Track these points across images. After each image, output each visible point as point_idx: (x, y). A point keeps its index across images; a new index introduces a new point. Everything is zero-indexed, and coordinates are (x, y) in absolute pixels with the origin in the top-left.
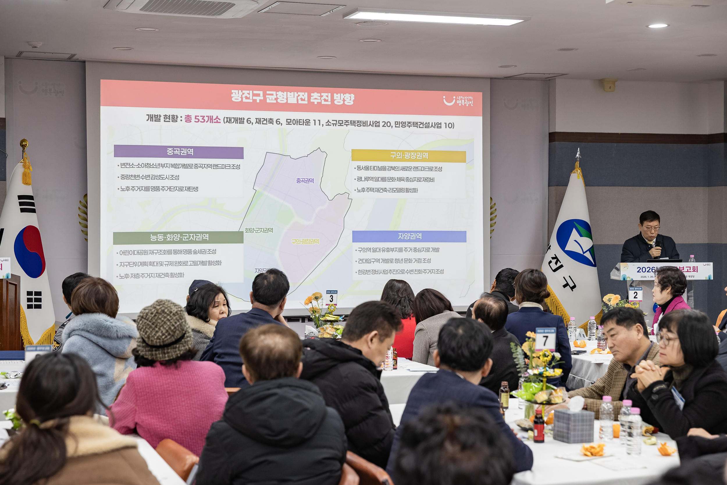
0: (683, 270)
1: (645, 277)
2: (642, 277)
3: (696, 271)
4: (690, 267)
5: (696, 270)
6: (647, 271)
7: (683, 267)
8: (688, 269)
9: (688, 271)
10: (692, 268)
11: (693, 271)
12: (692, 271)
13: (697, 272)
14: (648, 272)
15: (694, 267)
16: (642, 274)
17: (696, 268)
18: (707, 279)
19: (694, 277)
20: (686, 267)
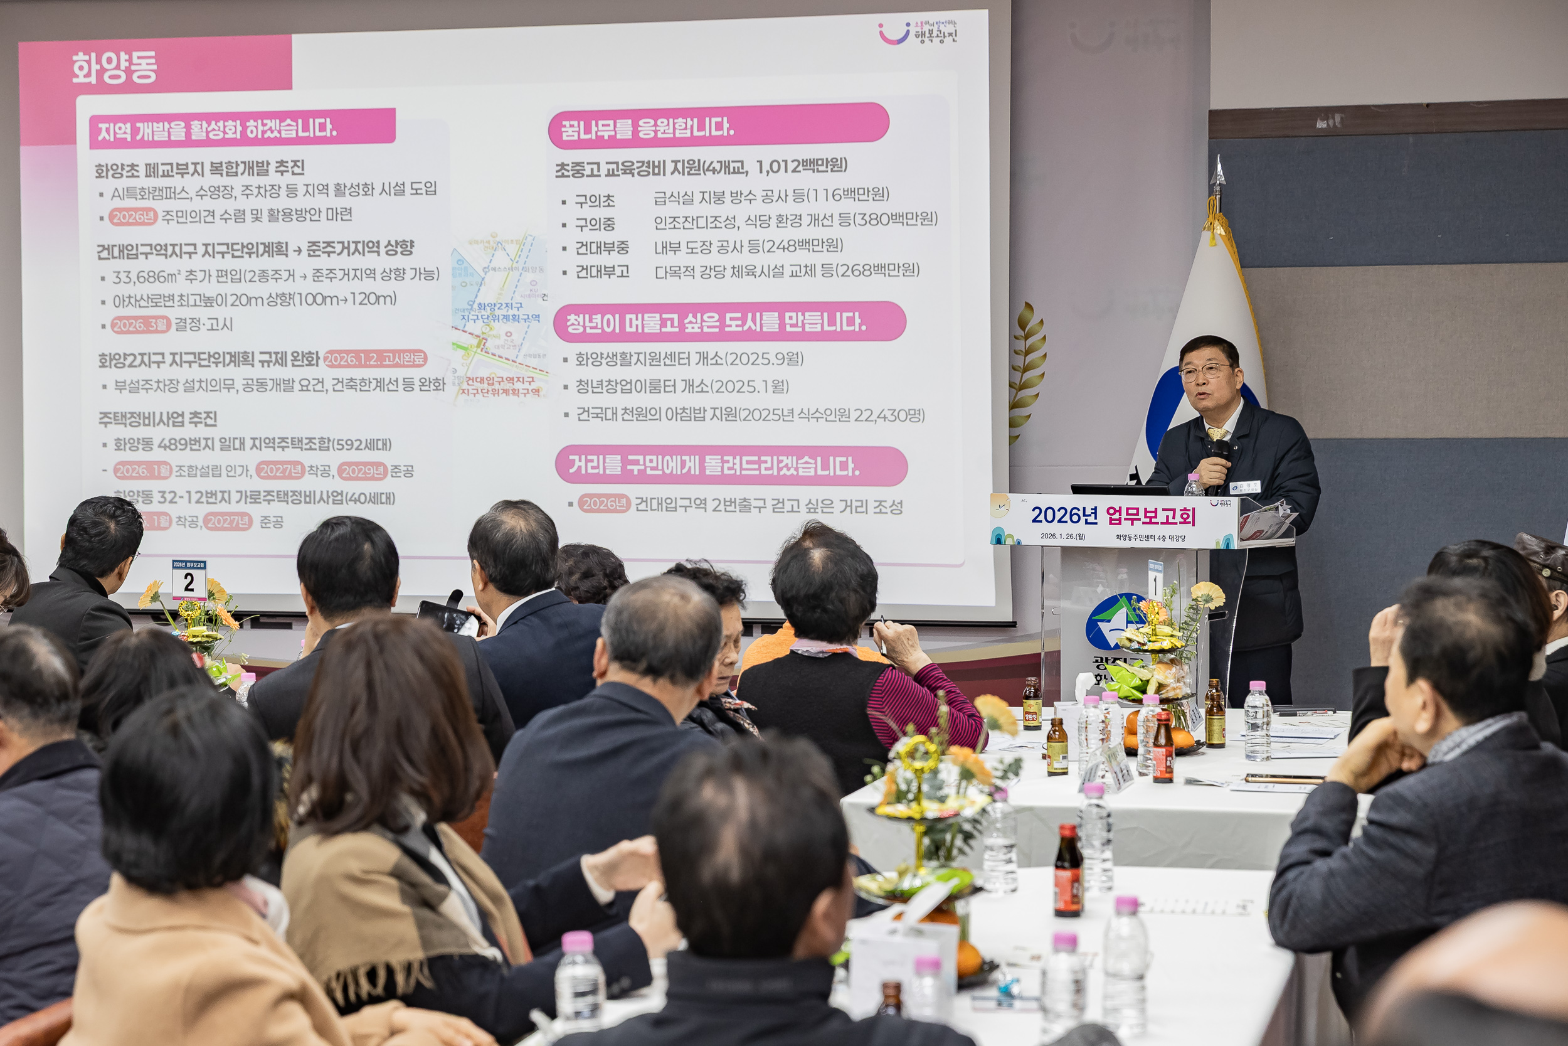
0: (1156, 517)
1: (1053, 536)
2: (1044, 536)
3: (1189, 523)
4: (1174, 510)
5: (1190, 519)
6: (1057, 518)
7: (1156, 509)
8: (1167, 517)
9: (1167, 523)
10: (1178, 513)
11: (1183, 520)
12: (1181, 523)
13: (1193, 525)
14: (1060, 521)
15: (1185, 509)
16: (1045, 527)
17: (1190, 513)
18: (1222, 546)
19: (1183, 540)
20: (1164, 510)
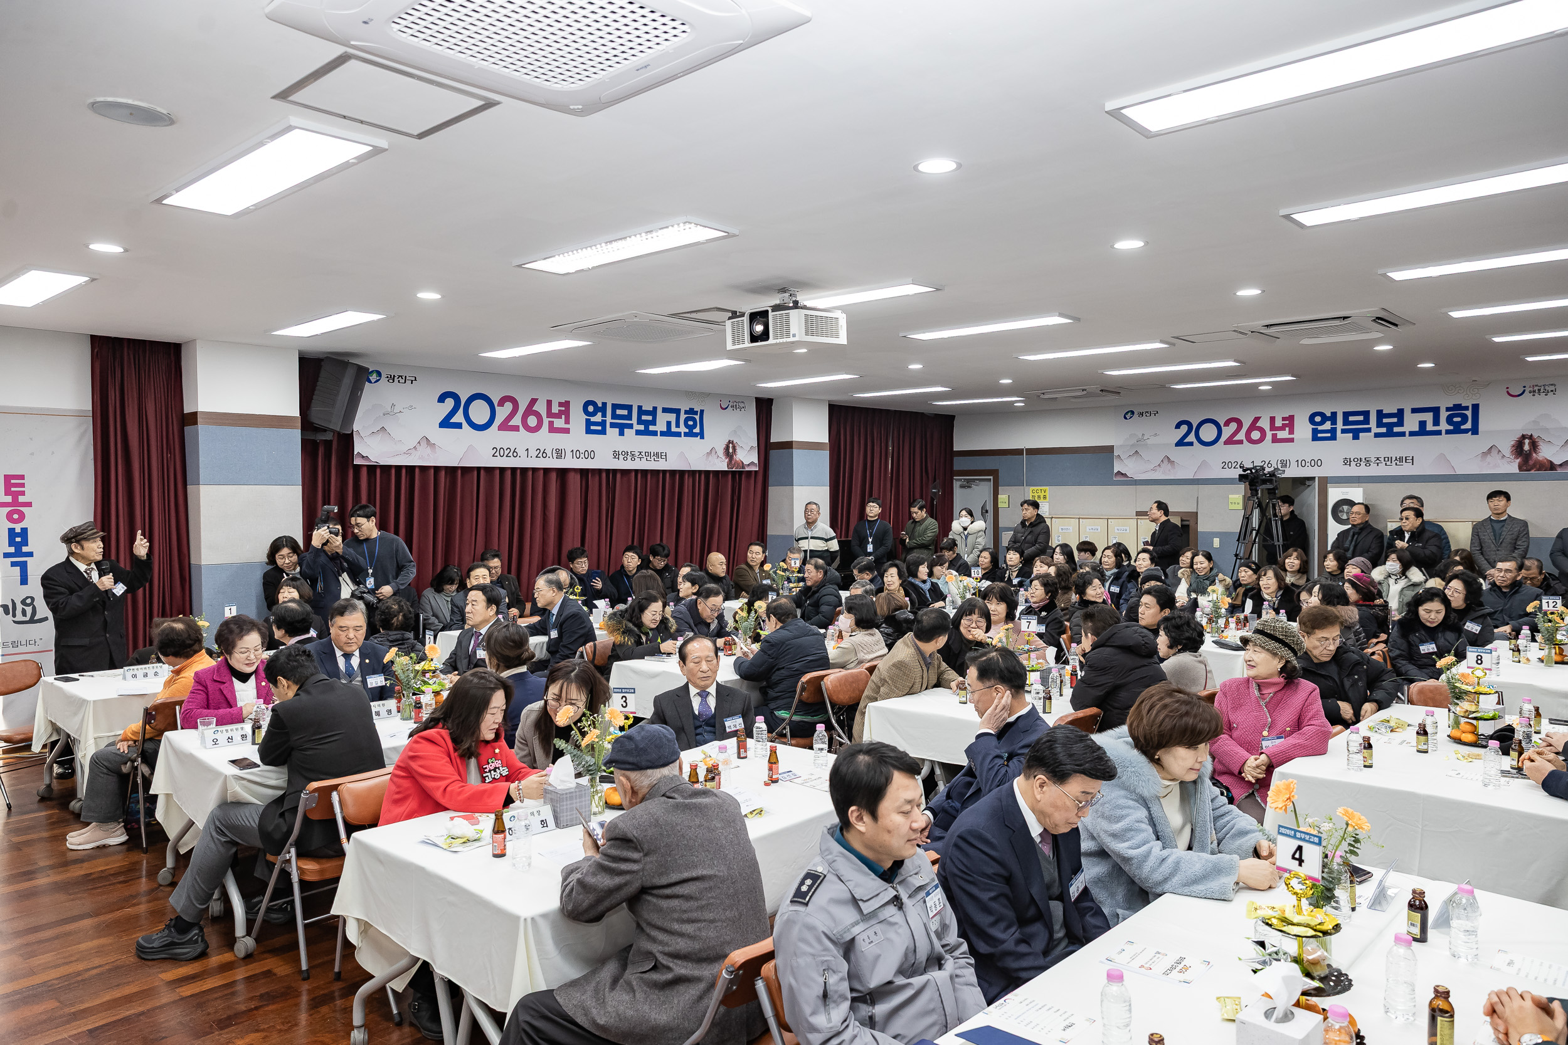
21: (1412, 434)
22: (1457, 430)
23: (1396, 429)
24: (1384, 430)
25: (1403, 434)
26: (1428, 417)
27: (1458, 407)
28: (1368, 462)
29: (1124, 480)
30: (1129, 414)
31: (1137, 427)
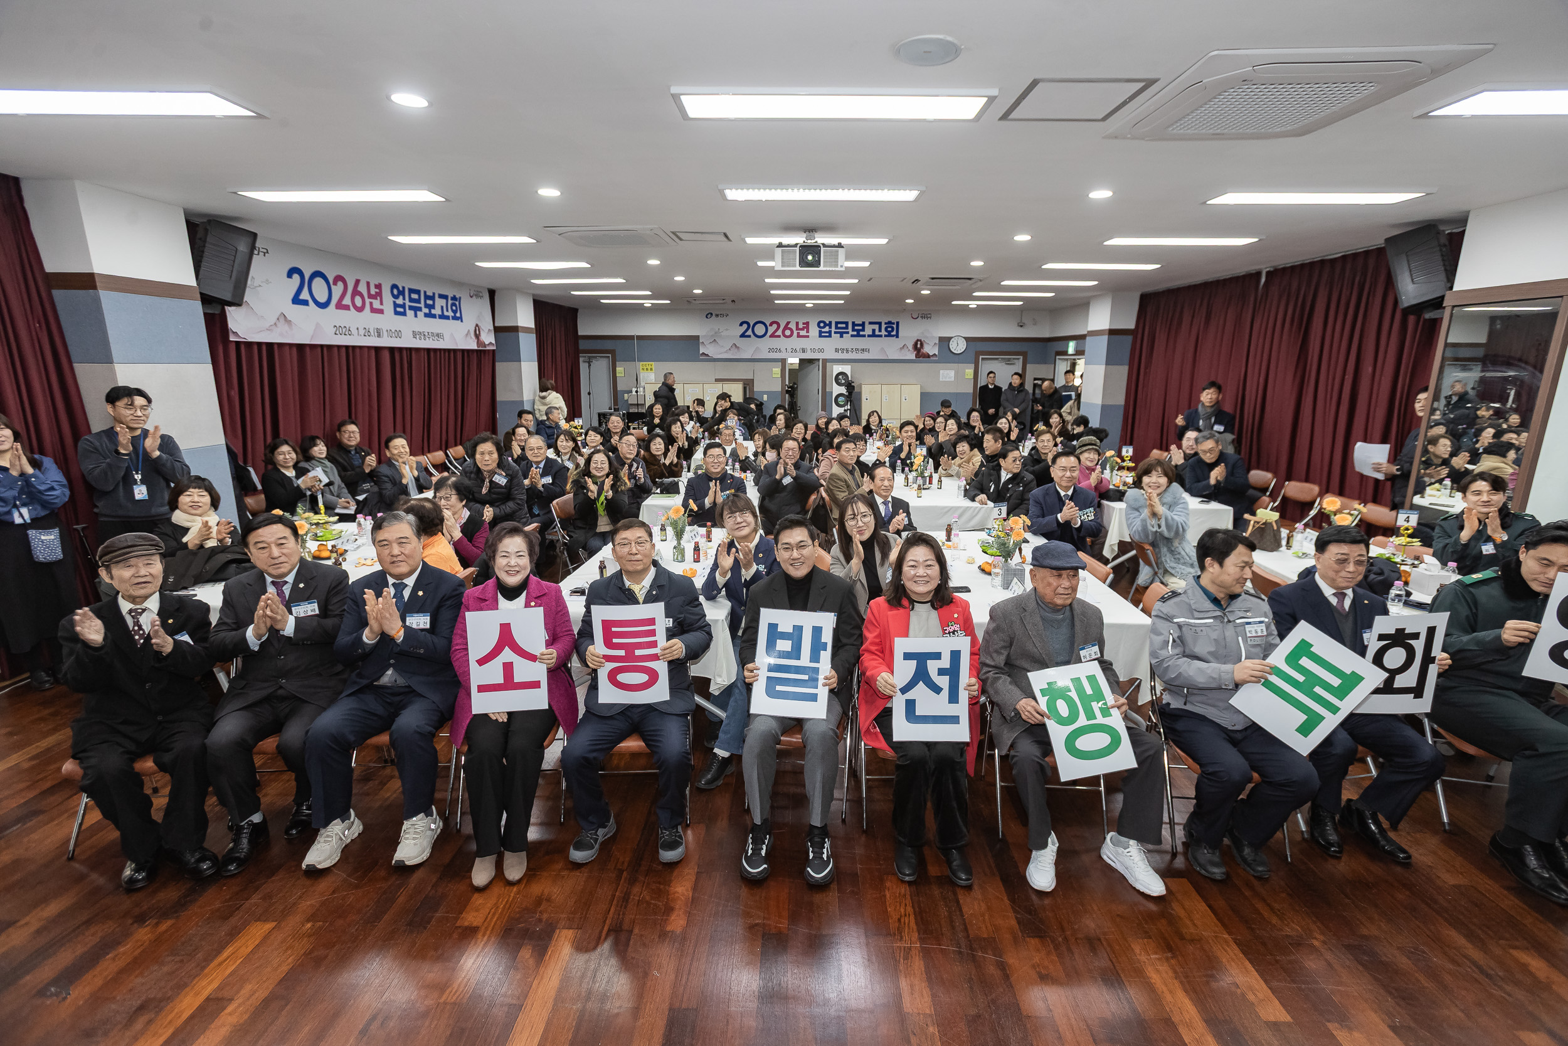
21: (869, 336)
22: (889, 335)
23: (861, 333)
24: (855, 333)
25: (864, 336)
26: (876, 327)
27: (890, 323)
28: (847, 351)
29: (707, 358)
30: (709, 315)
31: (714, 324)
